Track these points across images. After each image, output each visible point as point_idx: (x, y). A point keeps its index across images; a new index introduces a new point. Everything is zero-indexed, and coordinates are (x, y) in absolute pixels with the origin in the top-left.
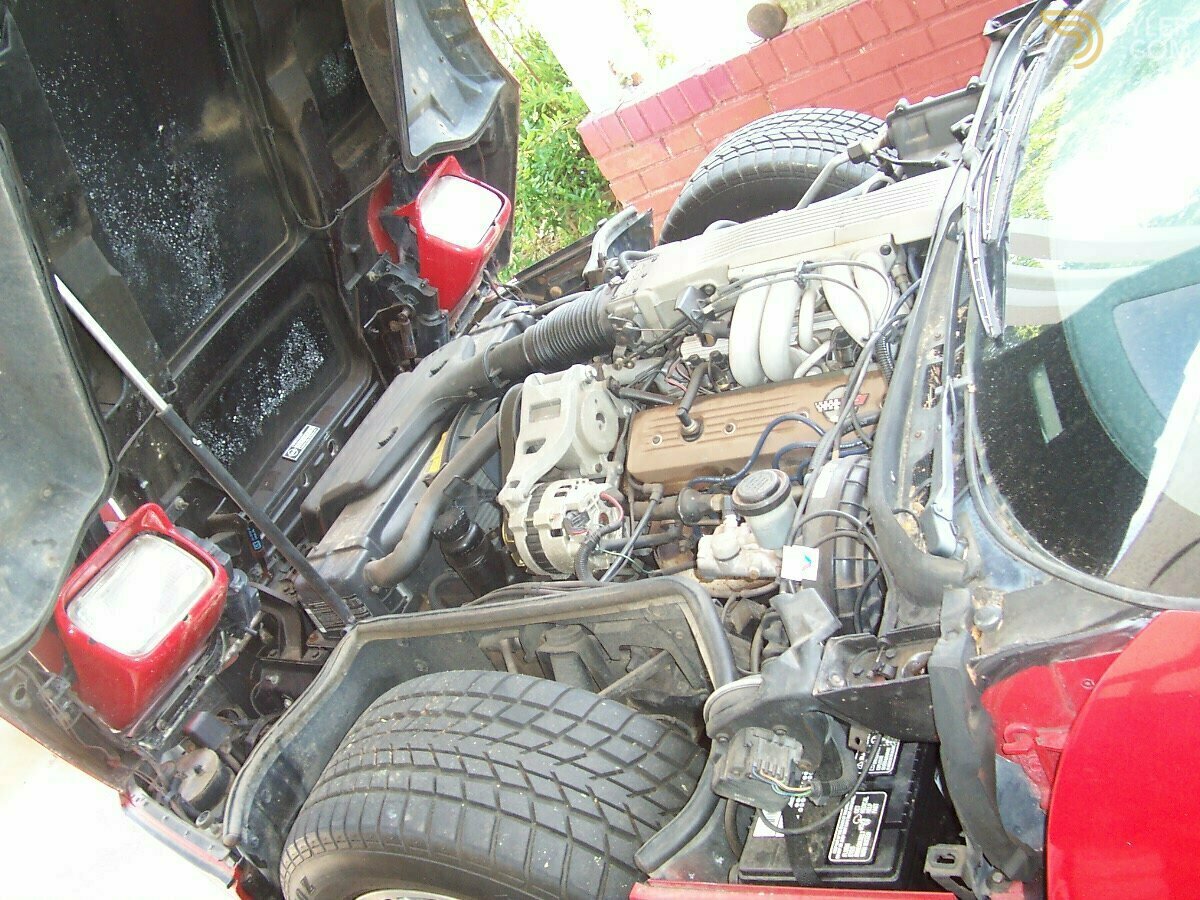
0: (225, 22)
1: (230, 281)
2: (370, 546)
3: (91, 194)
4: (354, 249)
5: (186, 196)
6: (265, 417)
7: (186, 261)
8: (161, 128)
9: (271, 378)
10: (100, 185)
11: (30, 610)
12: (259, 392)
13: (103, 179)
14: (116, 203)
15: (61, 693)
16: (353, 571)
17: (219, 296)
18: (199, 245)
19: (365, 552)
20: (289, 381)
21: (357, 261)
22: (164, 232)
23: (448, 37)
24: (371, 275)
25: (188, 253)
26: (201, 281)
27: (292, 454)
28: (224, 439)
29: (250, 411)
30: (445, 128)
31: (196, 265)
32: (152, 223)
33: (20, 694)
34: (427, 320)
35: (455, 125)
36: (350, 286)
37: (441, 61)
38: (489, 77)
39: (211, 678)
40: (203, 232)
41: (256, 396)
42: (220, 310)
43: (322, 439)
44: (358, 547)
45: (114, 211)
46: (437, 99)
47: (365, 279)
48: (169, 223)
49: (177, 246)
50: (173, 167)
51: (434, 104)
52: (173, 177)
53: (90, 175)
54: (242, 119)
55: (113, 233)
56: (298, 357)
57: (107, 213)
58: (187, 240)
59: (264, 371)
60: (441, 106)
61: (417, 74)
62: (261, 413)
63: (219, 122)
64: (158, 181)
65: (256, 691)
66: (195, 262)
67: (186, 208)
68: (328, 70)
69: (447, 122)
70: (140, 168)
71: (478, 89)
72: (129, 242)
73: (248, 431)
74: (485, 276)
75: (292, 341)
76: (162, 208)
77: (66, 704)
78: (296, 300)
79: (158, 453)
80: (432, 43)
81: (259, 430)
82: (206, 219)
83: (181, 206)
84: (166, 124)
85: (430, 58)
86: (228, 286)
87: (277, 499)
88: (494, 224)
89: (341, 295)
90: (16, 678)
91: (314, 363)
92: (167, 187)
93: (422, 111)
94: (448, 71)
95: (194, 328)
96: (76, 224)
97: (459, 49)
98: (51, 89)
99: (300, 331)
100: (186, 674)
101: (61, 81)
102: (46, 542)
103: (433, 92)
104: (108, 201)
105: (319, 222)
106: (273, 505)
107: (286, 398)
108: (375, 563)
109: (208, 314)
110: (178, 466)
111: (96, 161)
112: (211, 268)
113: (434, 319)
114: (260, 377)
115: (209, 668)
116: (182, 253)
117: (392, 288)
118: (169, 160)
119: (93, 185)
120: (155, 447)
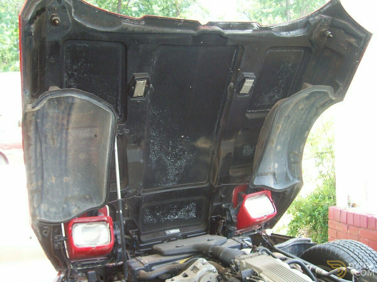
0: (219, 121)
1: (180, 182)
2: (147, 267)
3: (152, 141)
4: (223, 196)
5: (180, 156)
6: (167, 219)
7: (170, 170)
8: (183, 136)
9: (176, 211)
10: (156, 140)
11: (62, 218)
12: (170, 212)
13: (158, 139)
14: (158, 146)
15: (60, 240)
16: (137, 269)
17: (174, 184)
18: (176, 169)
19: (144, 267)
20: (181, 215)
21: (221, 200)
22: (168, 160)
23: (292, 160)
24: (224, 205)
25: (172, 169)
26: (171, 177)
27: (167, 232)
28: (151, 216)
29: (163, 215)
30: (273, 182)
31: (172, 173)
32: (166, 156)
33: (46, 233)
34: (230, 227)
35: (277, 184)
36: (215, 204)
37: (285, 165)
38: (297, 178)
39: (100, 265)
40: (179, 166)
41: (168, 213)
42: (172, 187)
43: (178, 235)
44: (144, 264)
45: (156, 148)
46: (276, 174)
47: (221, 205)
48: (171, 159)
49: (169, 165)
50: (181, 147)
51: (274, 175)
52: (179, 149)
53: (155, 137)
54: (210, 147)
55: (152, 152)
56: (188, 211)
57: (154, 147)
58: (174, 165)
59: (175, 208)
60: (276, 177)
61: (274, 164)
62: (167, 217)
63: (202, 143)
64: (174, 148)
65: (111, 277)
66: (172, 172)
67: (178, 158)
68: (246, 148)
69: (275, 182)
70: (171, 142)
71: (291, 178)
72: (156, 157)
73: (160, 219)
74: (262, 228)
75: (189, 207)
76: (171, 154)
77: (59, 243)
78: (197, 198)
79: (126, 208)
80: (287, 159)
81: (163, 221)
82: (183, 164)
83: (177, 157)
84: (185, 136)
85: (282, 162)
86: (178, 183)
87: (153, 240)
88: (265, 216)
89: (210, 205)
90: (47, 229)
91: (192, 216)
92: (176, 151)
93: (269, 174)
94: (286, 169)
95: (161, 186)
96: (139, 145)
97: (293, 165)
98: (155, 112)
99: (193, 206)
100: (96, 260)
101: (159, 112)
102: (77, 206)
103: (276, 171)
104: (156, 145)
105: (215, 183)
106: (151, 240)
107: (176, 219)
108: (143, 271)
109: (168, 186)
110: (130, 214)
111: (158, 134)
112: (176, 176)
113: (232, 228)
114: (173, 209)
115: (102, 263)
116: (170, 168)
117: (227, 213)
118: (181, 145)
119: (154, 139)
120: (126, 206)
